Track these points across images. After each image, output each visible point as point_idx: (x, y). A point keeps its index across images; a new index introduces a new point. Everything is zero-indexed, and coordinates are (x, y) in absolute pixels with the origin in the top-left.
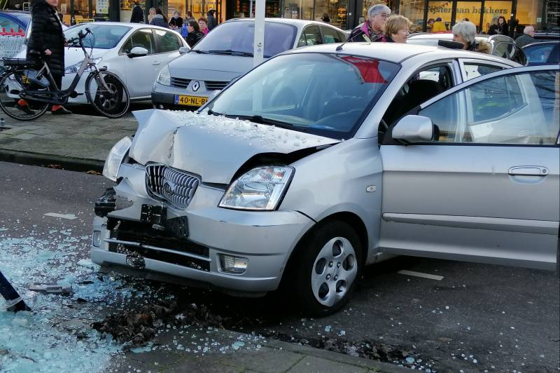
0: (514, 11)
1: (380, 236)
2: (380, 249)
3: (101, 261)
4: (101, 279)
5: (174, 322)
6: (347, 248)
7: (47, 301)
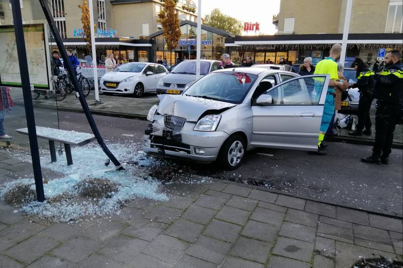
0: (288, 56)
1: (251, 140)
2: (252, 145)
3: (148, 151)
4: (148, 158)
5: (178, 173)
6: (240, 145)
7: (130, 166)
